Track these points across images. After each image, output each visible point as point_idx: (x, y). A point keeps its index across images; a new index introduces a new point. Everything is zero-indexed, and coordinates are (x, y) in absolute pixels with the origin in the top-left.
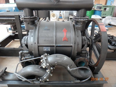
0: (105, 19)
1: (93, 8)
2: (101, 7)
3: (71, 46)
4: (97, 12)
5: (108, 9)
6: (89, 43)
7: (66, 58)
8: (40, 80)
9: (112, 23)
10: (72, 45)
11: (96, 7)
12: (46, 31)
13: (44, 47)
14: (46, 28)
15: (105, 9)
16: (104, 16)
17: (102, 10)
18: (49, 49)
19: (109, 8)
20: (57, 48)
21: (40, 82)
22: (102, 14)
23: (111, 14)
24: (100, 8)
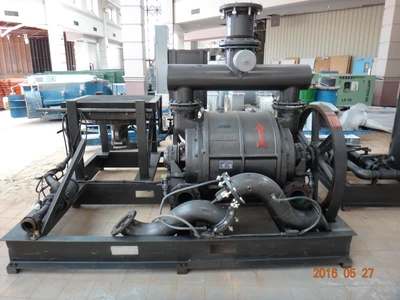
0: (349, 114)
1: (313, 82)
2: (334, 80)
3: (275, 158)
4: (325, 94)
5: (354, 85)
6: (309, 156)
7: (266, 180)
8: (215, 229)
9: (371, 123)
10: (276, 154)
11: (320, 80)
12: (221, 130)
13: (221, 161)
14: (223, 123)
15: (348, 85)
16: (347, 106)
17: (337, 87)
18: (230, 165)
19: (357, 83)
20: (247, 161)
21: (216, 233)
22: (339, 100)
23: (367, 100)
24: (332, 82)
